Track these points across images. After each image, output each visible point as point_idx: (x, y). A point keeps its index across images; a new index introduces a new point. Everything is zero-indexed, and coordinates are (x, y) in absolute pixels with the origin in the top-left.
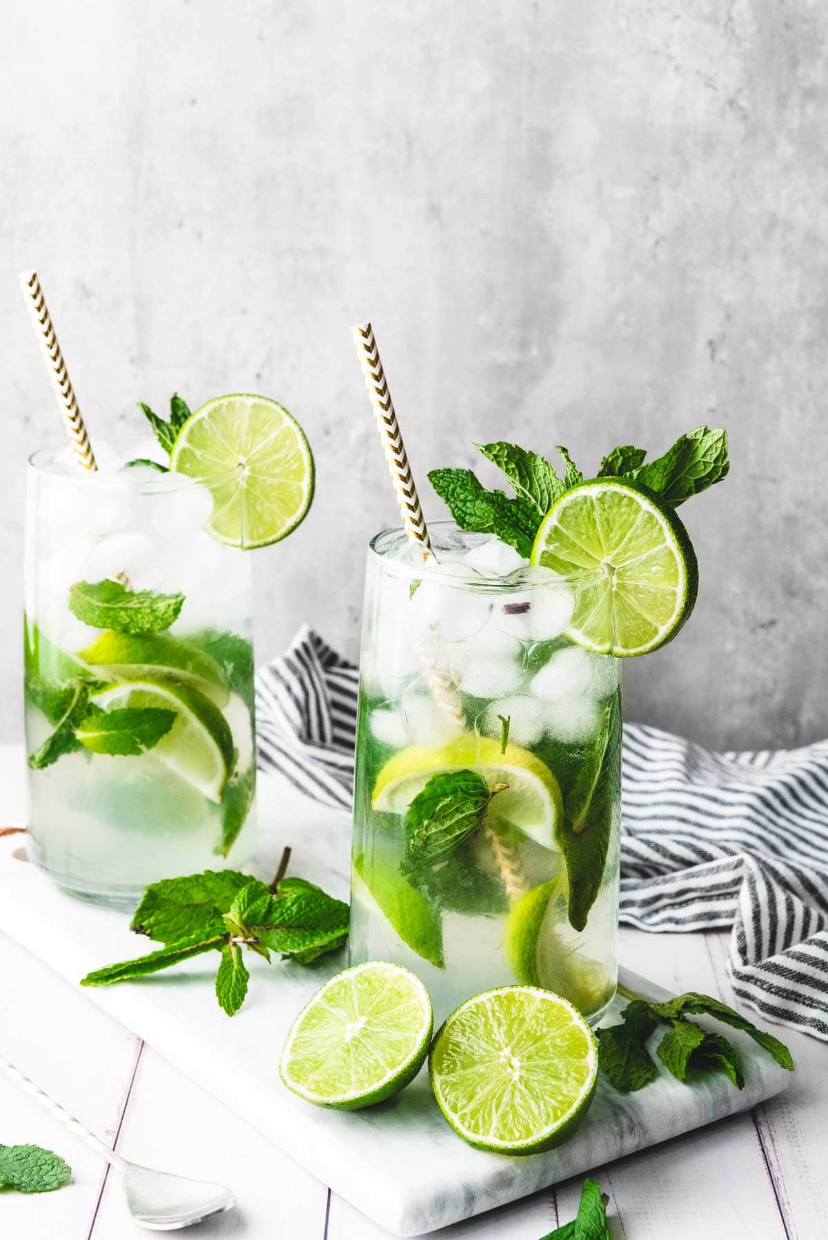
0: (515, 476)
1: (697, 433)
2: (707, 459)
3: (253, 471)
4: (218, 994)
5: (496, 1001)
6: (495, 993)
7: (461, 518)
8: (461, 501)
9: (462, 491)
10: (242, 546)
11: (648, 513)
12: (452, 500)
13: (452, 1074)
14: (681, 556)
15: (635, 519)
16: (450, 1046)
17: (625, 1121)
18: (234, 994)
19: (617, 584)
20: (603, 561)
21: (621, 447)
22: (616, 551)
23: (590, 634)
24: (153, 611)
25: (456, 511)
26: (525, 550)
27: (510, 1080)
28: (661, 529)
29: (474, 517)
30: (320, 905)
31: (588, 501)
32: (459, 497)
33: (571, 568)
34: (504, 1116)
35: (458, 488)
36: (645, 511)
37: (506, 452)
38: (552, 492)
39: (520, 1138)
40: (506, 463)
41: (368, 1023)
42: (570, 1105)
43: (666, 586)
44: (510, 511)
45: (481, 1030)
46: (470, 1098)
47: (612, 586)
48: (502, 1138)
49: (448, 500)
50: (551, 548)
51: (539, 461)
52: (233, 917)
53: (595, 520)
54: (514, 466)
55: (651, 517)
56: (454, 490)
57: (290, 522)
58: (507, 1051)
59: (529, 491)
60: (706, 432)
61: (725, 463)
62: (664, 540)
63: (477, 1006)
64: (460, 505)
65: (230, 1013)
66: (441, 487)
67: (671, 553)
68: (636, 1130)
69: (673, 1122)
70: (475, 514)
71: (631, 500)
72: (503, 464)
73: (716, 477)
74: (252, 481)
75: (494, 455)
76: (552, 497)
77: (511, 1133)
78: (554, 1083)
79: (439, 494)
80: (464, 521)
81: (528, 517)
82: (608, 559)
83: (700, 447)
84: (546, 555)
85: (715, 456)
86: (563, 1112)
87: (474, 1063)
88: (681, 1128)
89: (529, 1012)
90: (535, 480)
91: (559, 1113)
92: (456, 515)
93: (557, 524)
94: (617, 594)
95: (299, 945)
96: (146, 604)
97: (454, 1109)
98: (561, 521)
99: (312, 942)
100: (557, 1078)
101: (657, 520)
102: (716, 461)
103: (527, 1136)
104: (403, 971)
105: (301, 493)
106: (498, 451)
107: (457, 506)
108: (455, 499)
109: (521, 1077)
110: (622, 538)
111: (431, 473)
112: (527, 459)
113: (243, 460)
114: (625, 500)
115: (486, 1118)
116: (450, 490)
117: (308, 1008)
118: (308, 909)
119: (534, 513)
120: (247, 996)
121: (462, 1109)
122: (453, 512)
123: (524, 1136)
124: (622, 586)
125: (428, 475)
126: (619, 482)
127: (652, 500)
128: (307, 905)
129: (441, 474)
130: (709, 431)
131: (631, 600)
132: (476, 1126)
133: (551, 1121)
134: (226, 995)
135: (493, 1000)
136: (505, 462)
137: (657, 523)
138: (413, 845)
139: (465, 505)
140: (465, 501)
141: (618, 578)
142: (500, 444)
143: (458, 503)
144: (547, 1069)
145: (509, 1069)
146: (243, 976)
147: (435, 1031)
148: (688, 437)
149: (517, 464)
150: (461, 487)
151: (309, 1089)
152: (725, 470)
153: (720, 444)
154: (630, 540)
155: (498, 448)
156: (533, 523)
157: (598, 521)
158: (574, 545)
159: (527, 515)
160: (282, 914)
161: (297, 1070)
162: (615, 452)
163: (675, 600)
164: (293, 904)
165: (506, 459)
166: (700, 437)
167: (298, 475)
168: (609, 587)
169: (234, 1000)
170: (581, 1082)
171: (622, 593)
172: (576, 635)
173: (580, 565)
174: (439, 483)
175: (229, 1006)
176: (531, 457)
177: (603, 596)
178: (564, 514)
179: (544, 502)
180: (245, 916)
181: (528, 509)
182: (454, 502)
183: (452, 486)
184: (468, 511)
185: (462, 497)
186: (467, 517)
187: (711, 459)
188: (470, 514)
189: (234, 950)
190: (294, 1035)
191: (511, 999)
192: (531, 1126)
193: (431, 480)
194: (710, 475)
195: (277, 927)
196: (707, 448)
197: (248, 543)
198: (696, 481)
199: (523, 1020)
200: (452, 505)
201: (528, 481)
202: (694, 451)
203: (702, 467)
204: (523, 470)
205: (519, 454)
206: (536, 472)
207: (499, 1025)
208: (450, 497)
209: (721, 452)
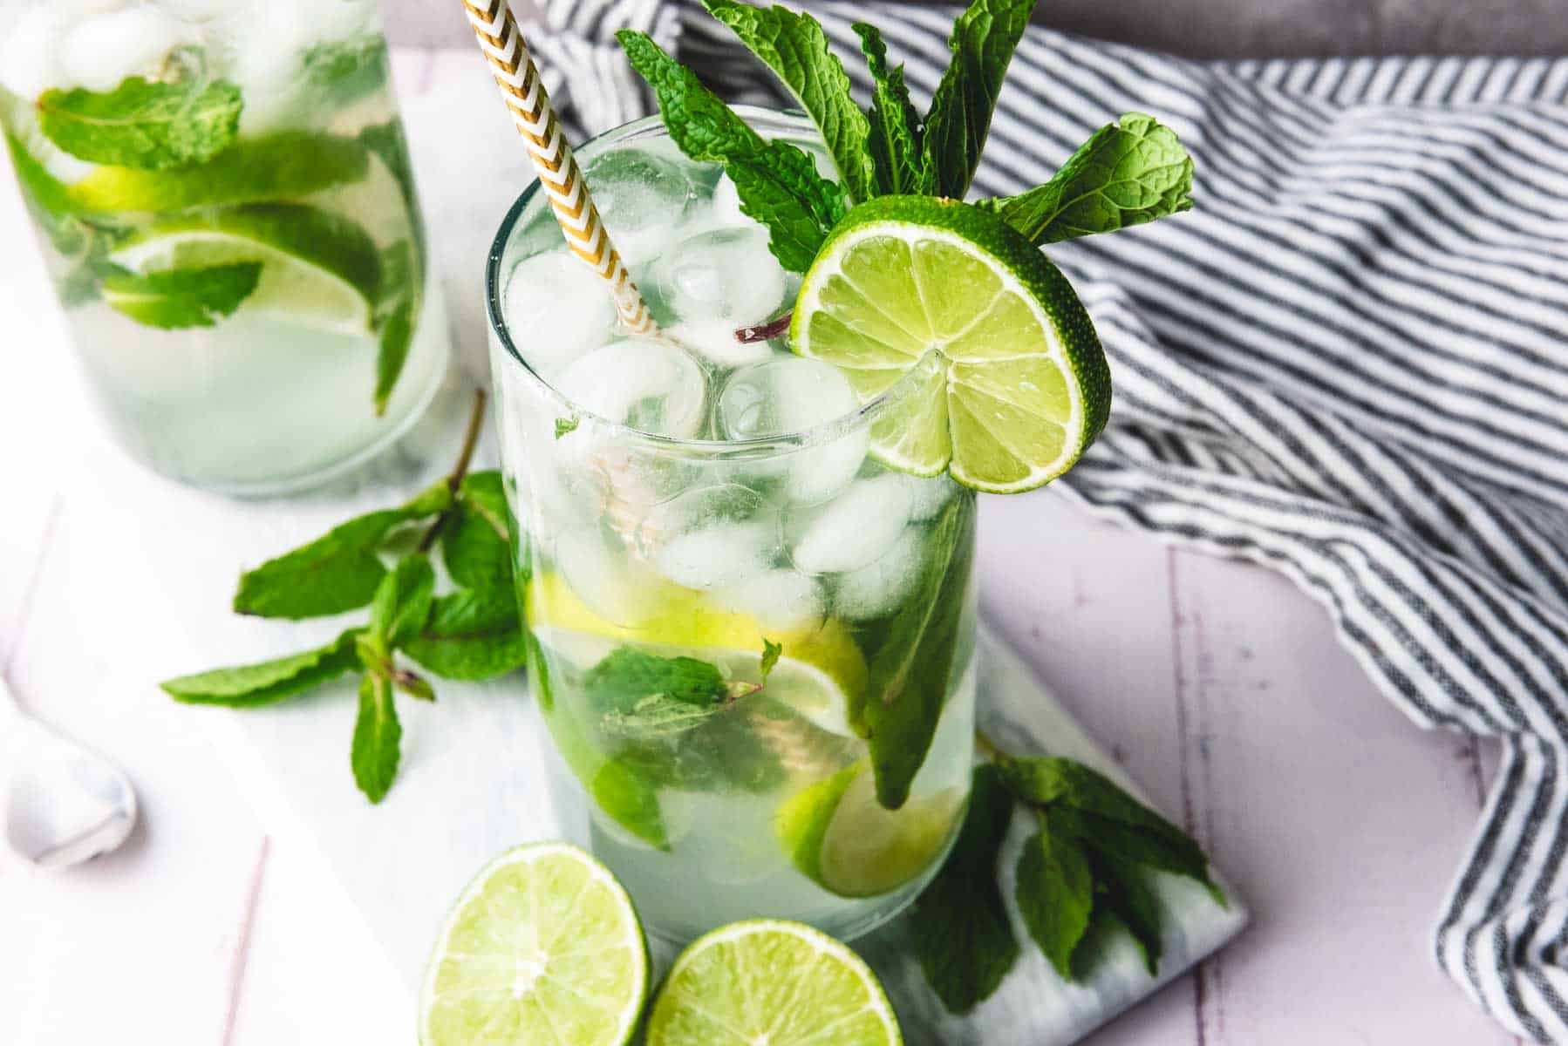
1: (1135, 122)
2: (1150, 185)
4: (355, 771)
5: (751, 943)
11: (1015, 296)
15: (990, 298)
16: (677, 1015)
18: (381, 763)
19: (956, 385)
20: (929, 345)
22: (952, 337)
23: (913, 450)
24: (194, 126)
25: (670, 106)
32: (674, 84)
33: (869, 345)
36: (1009, 290)
37: (756, 23)
40: (758, 44)
41: (549, 966)
43: (1046, 414)
45: (725, 996)
47: (947, 383)
50: (830, 309)
52: (371, 643)
53: (913, 282)
54: (771, 48)
55: (1023, 304)
56: (665, 70)
59: (804, 96)
60: (1152, 129)
62: (1046, 347)
63: (720, 947)
65: (375, 797)
67: (1057, 373)
71: (984, 268)
80: (685, 132)
81: (796, 172)
82: (937, 344)
83: (1137, 153)
84: (822, 318)
85: (1165, 185)
90: (816, 74)
92: (671, 116)
93: (840, 272)
94: (957, 400)
96: (181, 114)
98: (846, 268)
101: (1032, 314)
102: (1166, 197)
106: (740, 24)
107: (671, 99)
108: (667, 83)
110: (964, 320)
111: (621, 31)
112: (800, 29)
114: (971, 267)
116: (658, 66)
117: (465, 900)
120: (401, 765)
124: (965, 389)
125: (617, 34)
127: (1024, 276)
129: (639, 39)
131: (983, 416)
134: (368, 770)
135: (747, 941)
136: (755, 39)
137: (1033, 319)
139: (685, 98)
140: (685, 90)
141: (957, 377)
143: (674, 93)
147: (654, 986)
149: (777, 45)
154: (981, 328)
157: (919, 286)
158: (874, 312)
159: (793, 169)
160: (451, 622)
163: (1063, 442)
164: (468, 604)
165: (755, 36)
166: (1138, 134)
168: (940, 384)
169: (380, 776)
171: (966, 403)
173: (886, 344)
174: (638, 50)
175: (372, 788)
176: (806, 27)
177: (930, 402)
178: (853, 258)
187: (1156, 186)
189: (378, 685)
190: (441, 955)
191: (773, 943)
193: (622, 43)
194: (1152, 210)
195: (447, 639)
196: (1151, 164)
198: (1122, 212)
199: (792, 985)
200: (663, 92)
201: (802, 73)
202: (1124, 158)
203: (1139, 193)
204: (792, 50)
205: (783, 23)
206: (818, 62)
207: (754, 989)
208: (658, 78)
209: (1177, 186)
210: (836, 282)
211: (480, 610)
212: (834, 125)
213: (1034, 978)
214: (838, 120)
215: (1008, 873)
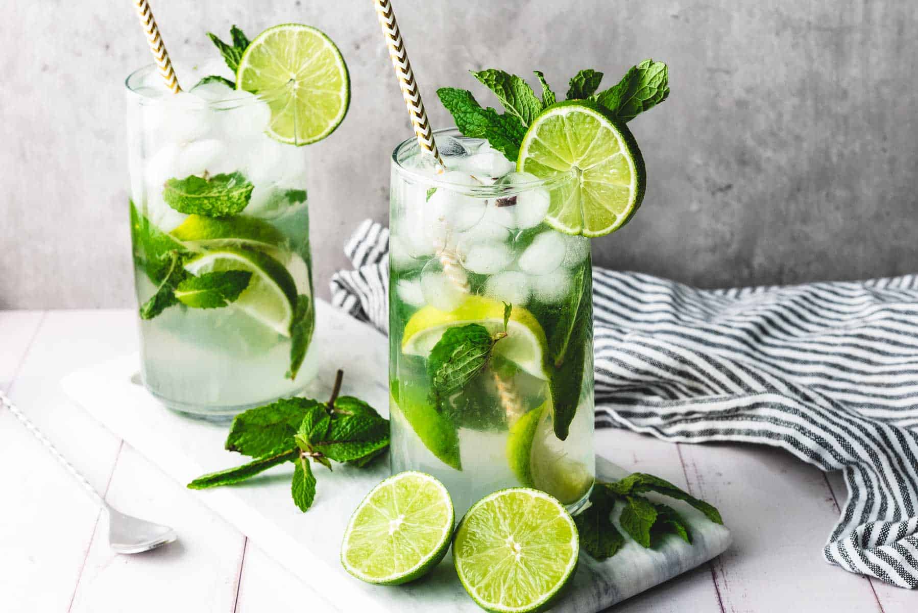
0: (503, 94)
1: (645, 64)
2: (652, 86)
3: (301, 84)
4: (294, 496)
5: (502, 499)
6: (501, 493)
7: (463, 126)
8: (463, 112)
9: (463, 105)
10: (295, 143)
11: (606, 128)
12: (456, 111)
13: (470, 557)
14: (632, 161)
15: (596, 133)
16: (468, 535)
17: (602, 585)
18: (306, 495)
19: (584, 182)
20: (573, 165)
21: (584, 70)
22: (582, 158)
23: (565, 221)
24: (229, 199)
25: (459, 120)
26: (512, 155)
27: (513, 561)
28: (616, 141)
29: (472, 126)
30: (368, 423)
31: (560, 119)
32: (461, 109)
33: (548, 171)
34: (509, 589)
35: (460, 103)
36: (604, 127)
37: (495, 76)
38: (532, 107)
39: (522, 605)
40: (495, 85)
41: (406, 519)
42: (559, 578)
43: (621, 184)
44: (499, 123)
45: (491, 523)
46: (484, 575)
47: (581, 184)
48: (508, 605)
49: (452, 111)
50: (533, 155)
51: (520, 83)
52: (302, 436)
53: (565, 134)
54: (501, 87)
55: (608, 132)
56: (457, 104)
57: (332, 124)
58: (511, 538)
59: (514, 106)
60: (651, 64)
61: (666, 89)
62: (619, 149)
63: (487, 504)
64: (462, 115)
65: (304, 509)
66: (447, 101)
67: (624, 159)
68: (610, 591)
69: (638, 582)
70: (473, 124)
71: (593, 119)
72: (493, 86)
73: (659, 99)
74: (300, 93)
75: (486, 80)
76: (531, 111)
77: (515, 601)
78: (547, 562)
79: (446, 106)
80: (465, 128)
81: (514, 128)
82: (576, 163)
83: (646, 75)
84: (529, 161)
85: (658, 83)
86: (554, 584)
87: (486, 548)
88: (644, 586)
89: (527, 508)
90: (519, 98)
91: (551, 585)
92: (459, 124)
93: (536, 137)
94: (584, 190)
95: (353, 455)
96: (223, 194)
97: (472, 583)
98: (539, 135)
99: (363, 452)
100: (549, 558)
101: (613, 134)
102: (659, 87)
103: (527, 604)
104: (431, 479)
105: (340, 101)
106: (489, 76)
107: (459, 117)
108: (458, 110)
109: (522, 559)
110: (587, 146)
111: (439, 90)
112: (512, 81)
113: (294, 76)
114: (588, 119)
115: (497, 590)
116: (454, 103)
117: (361, 507)
118: (359, 427)
119: (518, 124)
120: (315, 497)
121: (477, 584)
122: (457, 121)
123: (525, 603)
124: (588, 184)
125: (437, 92)
126: (584, 105)
127: (609, 119)
128: (358, 424)
129: (447, 91)
130: (654, 64)
131: (595, 195)
132: (489, 596)
133: (545, 591)
134: (300, 497)
135: (500, 499)
137: (613, 136)
138: (436, 382)
139: (465, 116)
140: (465, 113)
141: (585, 178)
142: (489, 71)
143: (460, 114)
144: (541, 552)
145: (513, 553)
146: (312, 482)
147: (456, 525)
148: (637, 67)
149: (503, 86)
150: (462, 102)
151: (364, 572)
152: (666, 94)
153: (662, 75)
154: (593, 149)
155: (488, 74)
156: (518, 132)
157: (568, 135)
158: (549, 153)
159: (512, 126)
160: (339, 432)
161: (354, 557)
162: (579, 74)
163: (628, 195)
164: (347, 424)
165: (494, 83)
166: (646, 68)
167: (337, 86)
168: (578, 185)
169: (306, 500)
170: (566, 561)
171: (588, 190)
172: (554, 222)
173: (555, 168)
174: (445, 98)
175: (303, 505)
176: (514, 79)
177: (573, 193)
178: (541, 129)
179: (526, 115)
180: (311, 435)
181: (514, 121)
182: (457, 113)
183: (455, 101)
184: (468, 121)
185: (463, 109)
186: (468, 125)
187: (655, 85)
188: (469, 123)
189: (304, 462)
190: (350, 531)
191: (513, 498)
192: (530, 596)
193: (439, 96)
194: (654, 98)
195: (336, 442)
196: (652, 76)
197: (300, 141)
198: (644, 102)
199: (522, 514)
200: (456, 115)
201: (513, 98)
202: (642, 79)
203: (649, 92)
204: (509, 90)
205: (505, 78)
206: (519, 91)
207: (505, 518)
208: (454, 109)
209: (663, 81)
210: (535, 142)
211: (352, 427)
212: (527, 115)
213: (633, 549)
214: (528, 112)
215: (616, 520)
